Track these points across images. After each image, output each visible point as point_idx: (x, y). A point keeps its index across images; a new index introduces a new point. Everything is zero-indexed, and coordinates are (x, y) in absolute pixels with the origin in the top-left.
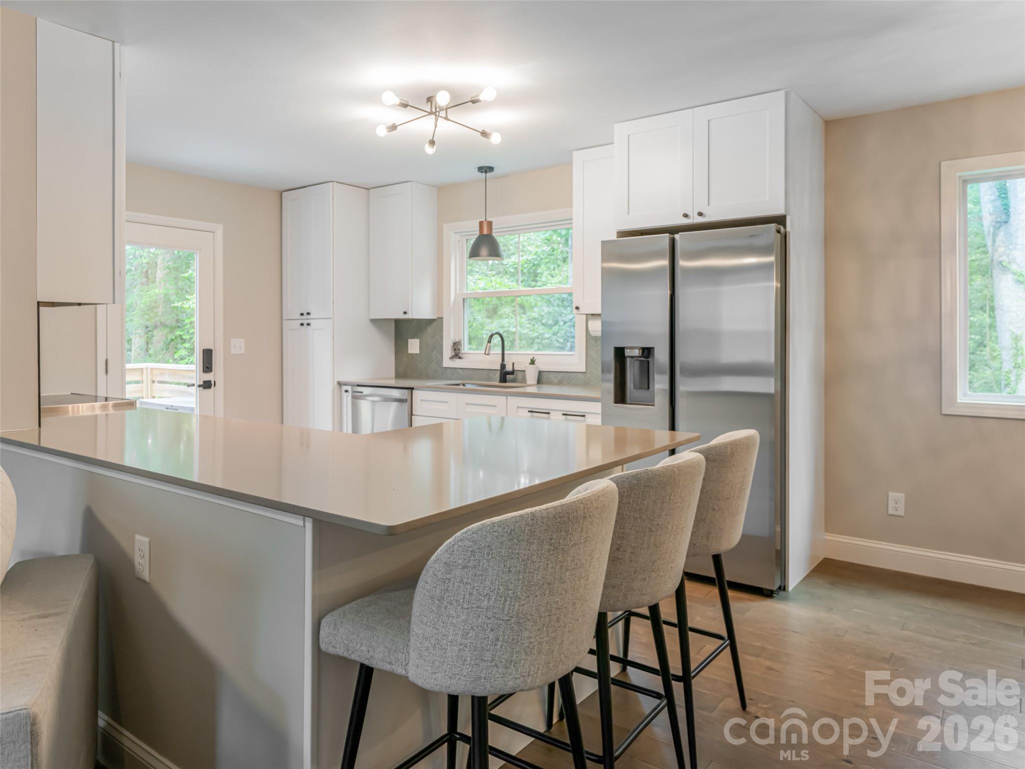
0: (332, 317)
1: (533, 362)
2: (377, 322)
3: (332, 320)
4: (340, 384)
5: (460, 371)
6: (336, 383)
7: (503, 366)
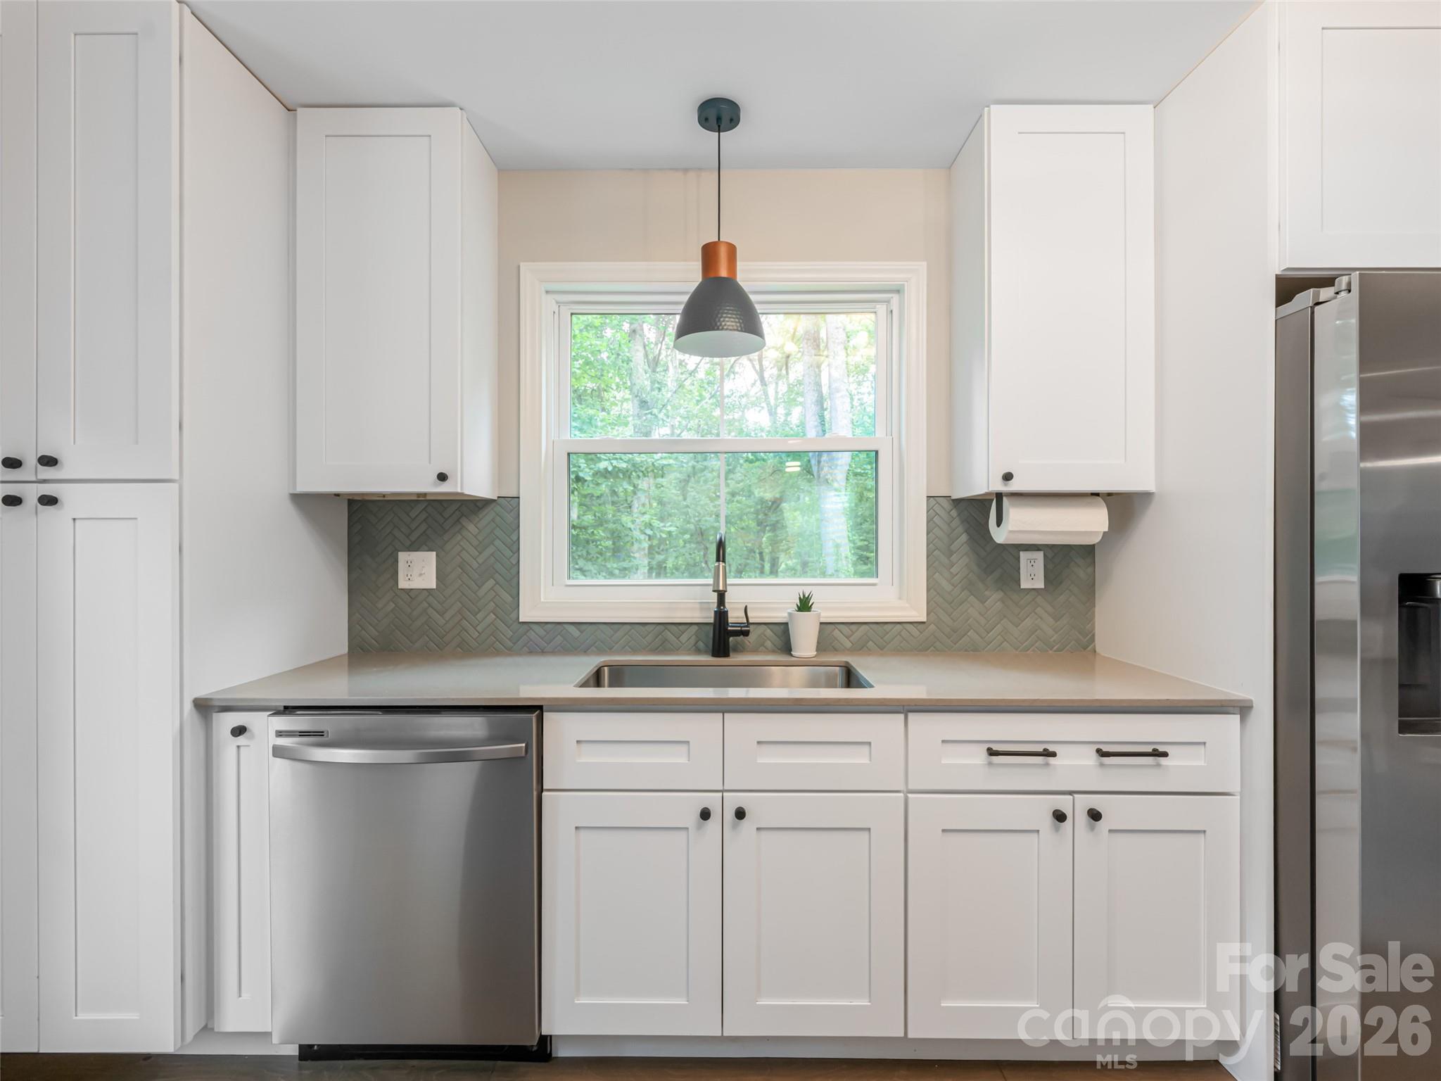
0: (176, 477)
1: (804, 605)
2: (306, 502)
3: (175, 486)
4: (204, 708)
5: (572, 629)
6: (188, 706)
7: (721, 615)
